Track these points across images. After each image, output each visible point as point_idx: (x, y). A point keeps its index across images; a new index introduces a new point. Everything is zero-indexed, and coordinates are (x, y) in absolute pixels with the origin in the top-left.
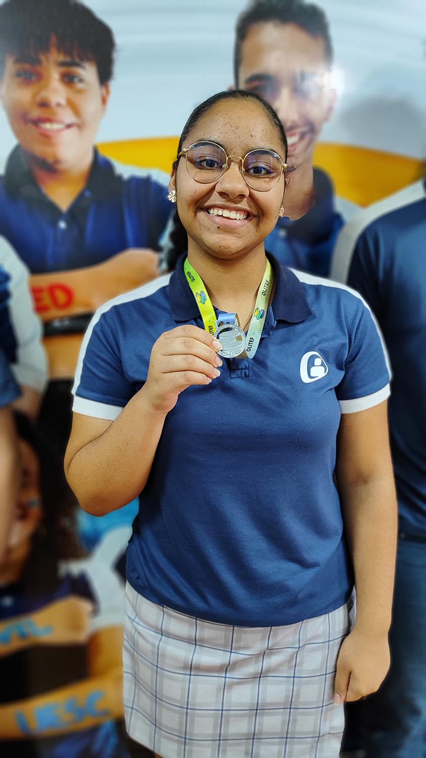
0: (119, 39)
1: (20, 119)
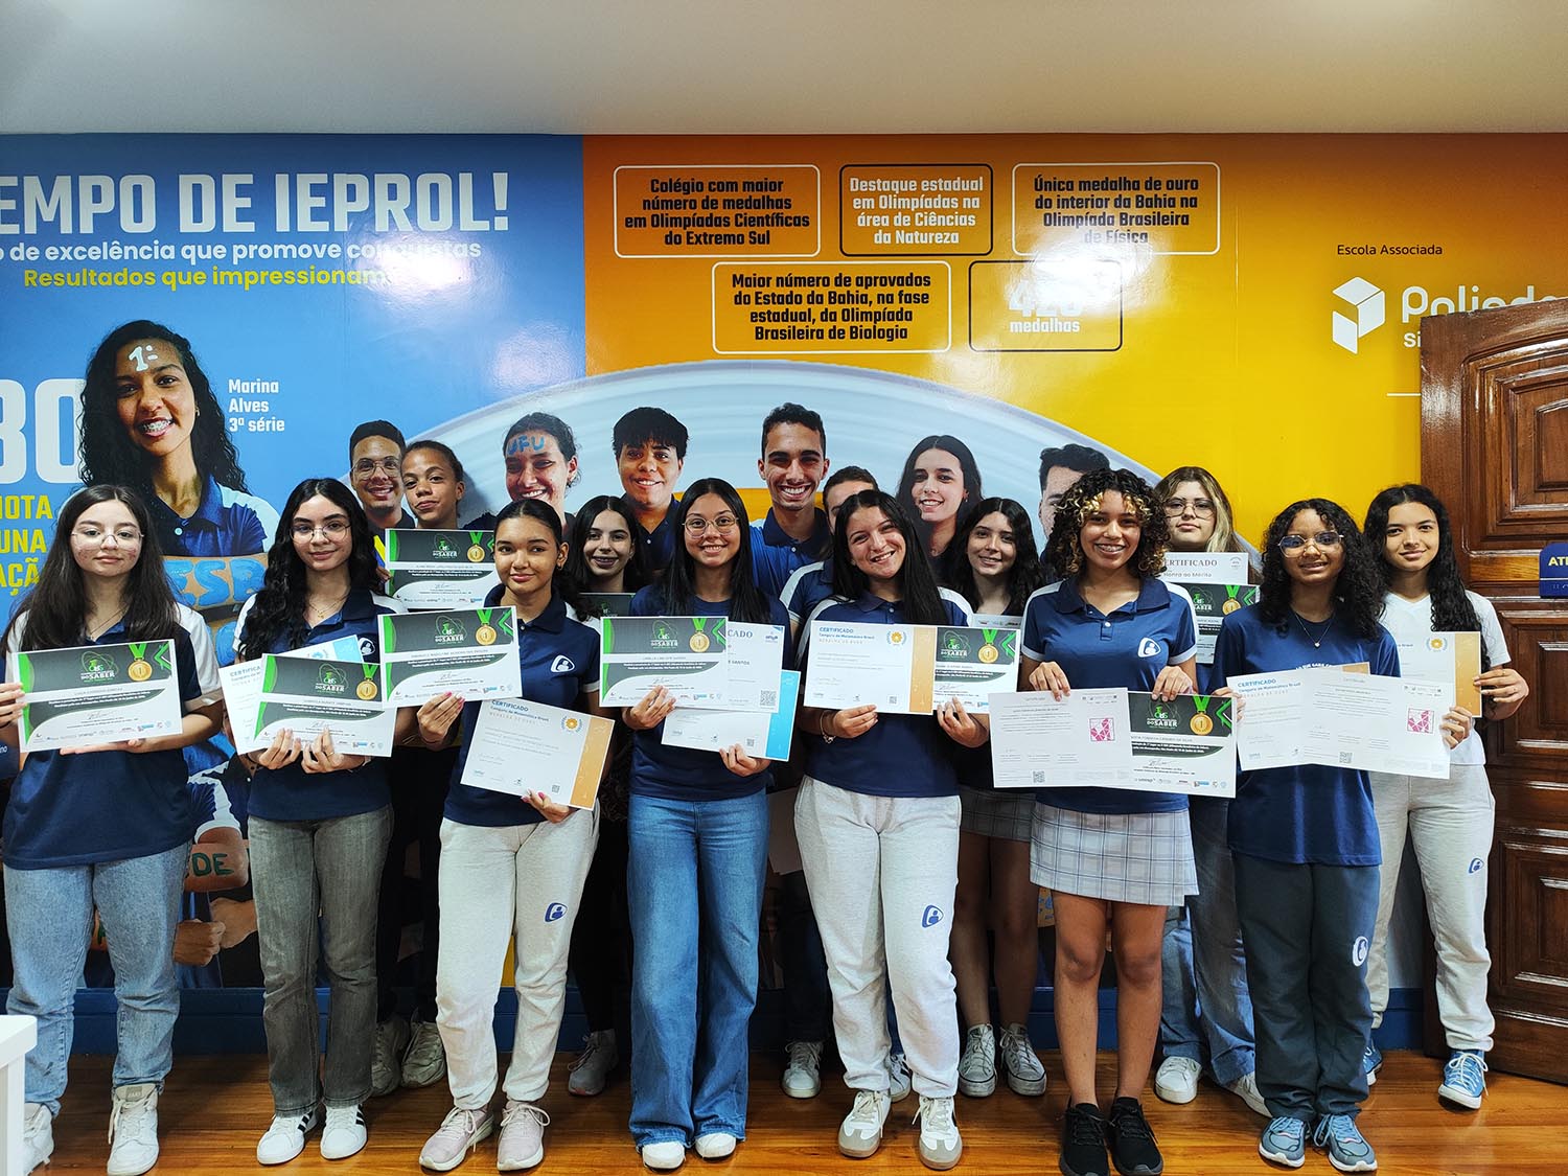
1: (628, 478)
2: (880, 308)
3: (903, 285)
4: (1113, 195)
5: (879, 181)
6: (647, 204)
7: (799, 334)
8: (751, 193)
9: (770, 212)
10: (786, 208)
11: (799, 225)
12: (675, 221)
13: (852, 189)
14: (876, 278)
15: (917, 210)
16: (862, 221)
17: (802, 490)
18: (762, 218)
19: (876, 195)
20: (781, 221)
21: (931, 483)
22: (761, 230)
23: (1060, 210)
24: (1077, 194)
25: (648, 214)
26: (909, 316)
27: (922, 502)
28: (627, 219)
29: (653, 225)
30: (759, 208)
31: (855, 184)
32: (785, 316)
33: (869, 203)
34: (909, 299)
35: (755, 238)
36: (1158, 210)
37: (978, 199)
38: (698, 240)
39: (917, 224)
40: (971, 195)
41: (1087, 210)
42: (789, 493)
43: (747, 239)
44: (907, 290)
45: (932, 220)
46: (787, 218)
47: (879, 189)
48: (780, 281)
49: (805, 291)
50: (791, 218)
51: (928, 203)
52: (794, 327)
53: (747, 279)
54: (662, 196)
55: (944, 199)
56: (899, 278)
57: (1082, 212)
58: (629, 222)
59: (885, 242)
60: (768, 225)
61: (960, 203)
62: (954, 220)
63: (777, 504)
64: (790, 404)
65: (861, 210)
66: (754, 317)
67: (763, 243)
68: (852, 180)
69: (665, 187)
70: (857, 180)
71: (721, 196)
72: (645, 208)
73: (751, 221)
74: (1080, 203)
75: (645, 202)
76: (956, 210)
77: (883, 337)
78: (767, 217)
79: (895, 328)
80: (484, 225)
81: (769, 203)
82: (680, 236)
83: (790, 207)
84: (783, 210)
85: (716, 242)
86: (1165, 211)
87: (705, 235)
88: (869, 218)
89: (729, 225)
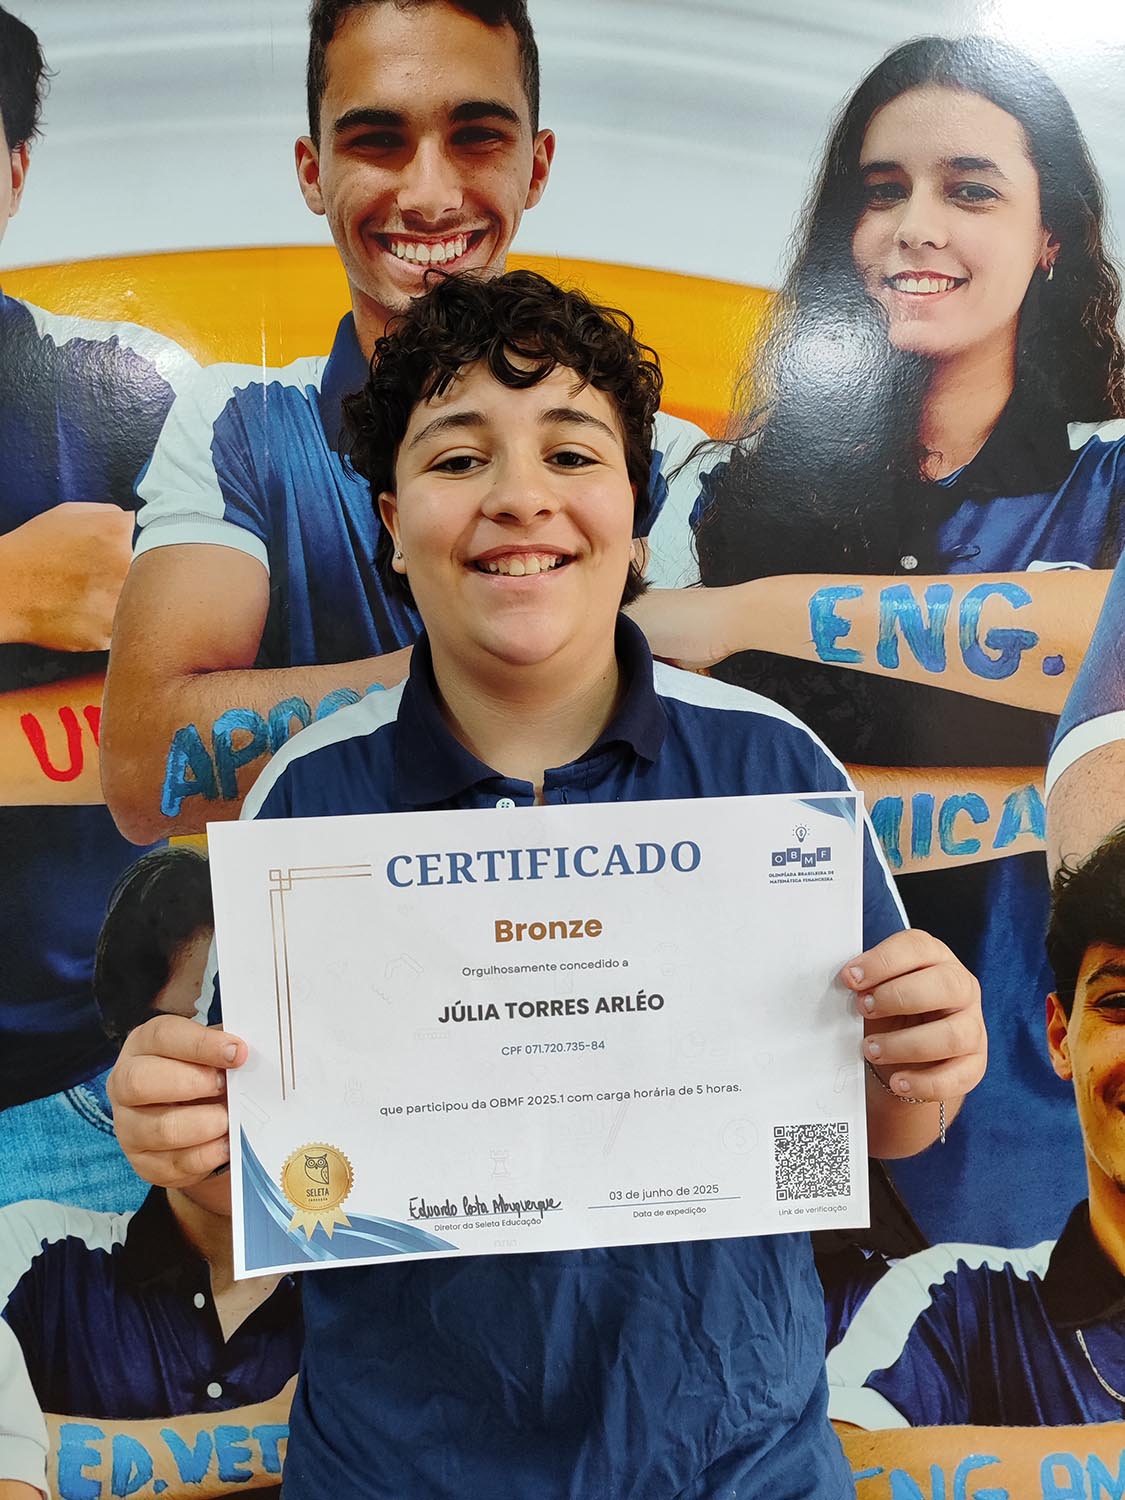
0: (49, 54)
17: (456, 248)
21: (924, 215)
42: (410, 259)
63: (367, 299)
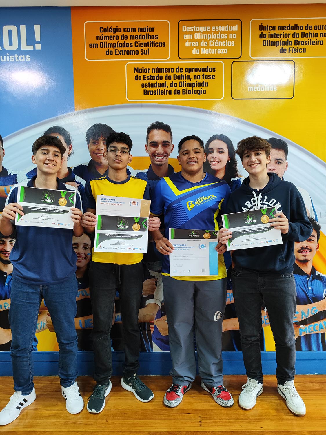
1: (92, 153)
2: (194, 81)
3: (204, 71)
4: (291, 32)
5: (194, 27)
6: (98, 38)
7: (161, 93)
8: (141, 33)
9: (149, 41)
10: (156, 39)
11: (161, 46)
12: (110, 45)
13: (183, 31)
14: (193, 69)
15: (210, 39)
16: (187, 44)
17: (163, 157)
18: (146, 43)
19: (193, 33)
20: (153, 44)
21: (215, 154)
22: (145, 49)
23: (270, 39)
24: (277, 32)
25: (98, 42)
26: (206, 85)
27: (211, 162)
28: (90, 44)
29: (101, 47)
30: (145, 39)
31: (185, 28)
32: (156, 85)
33: (190, 36)
34: (206, 77)
35: (143, 52)
36: (310, 38)
37: (235, 34)
38: (120, 53)
39: (210, 45)
40: (233, 32)
41: (281, 39)
42: (158, 158)
43: (140, 52)
44: (206, 73)
45: (216, 44)
46: (156, 43)
47: (195, 31)
48: (154, 70)
49: (164, 74)
50: (158, 43)
51: (215, 36)
52: (159, 90)
53: (140, 69)
54: (105, 34)
55: (221, 35)
56: (202, 68)
57: (278, 40)
58: (91, 46)
59: (197, 53)
60: (148, 46)
61: (228, 36)
62: (225, 44)
63: (153, 163)
64: (158, 122)
65: (187, 39)
66: (143, 85)
67: (147, 54)
68: (183, 26)
69: (106, 30)
70: (185, 26)
71: (128, 34)
72: (97, 40)
73: (141, 45)
74: (278, 36)
75: (97, 37)
76: (226, 39)
77: (196, 93)
78: (148, 43)
79: (201, 90)
80: (31, 48)
81: (148, 37)
82: (112, 51)
83: (157, 38)
84: (155, 40)
85: (127, 54)
86: (313, 39)
87: (122, 51)
88: (190, 43)
89: (132, 46)
